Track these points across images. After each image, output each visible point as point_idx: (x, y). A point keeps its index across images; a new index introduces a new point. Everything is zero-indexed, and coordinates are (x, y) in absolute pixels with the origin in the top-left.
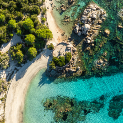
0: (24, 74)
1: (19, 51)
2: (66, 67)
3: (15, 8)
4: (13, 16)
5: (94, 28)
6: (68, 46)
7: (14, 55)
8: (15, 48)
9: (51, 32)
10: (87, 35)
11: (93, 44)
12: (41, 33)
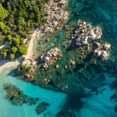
0: (2, 65)
1: (5, 52)
2: (26, 73)
3: (15, 30)
4: (12, 33)
5: (52, 61)
6: (32, 63)
7: (2, 53)
8: (4, 50)
9: (27, 51)
10: (45, 62)
11: (46, 69)
12: (21, 49)
